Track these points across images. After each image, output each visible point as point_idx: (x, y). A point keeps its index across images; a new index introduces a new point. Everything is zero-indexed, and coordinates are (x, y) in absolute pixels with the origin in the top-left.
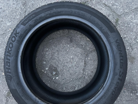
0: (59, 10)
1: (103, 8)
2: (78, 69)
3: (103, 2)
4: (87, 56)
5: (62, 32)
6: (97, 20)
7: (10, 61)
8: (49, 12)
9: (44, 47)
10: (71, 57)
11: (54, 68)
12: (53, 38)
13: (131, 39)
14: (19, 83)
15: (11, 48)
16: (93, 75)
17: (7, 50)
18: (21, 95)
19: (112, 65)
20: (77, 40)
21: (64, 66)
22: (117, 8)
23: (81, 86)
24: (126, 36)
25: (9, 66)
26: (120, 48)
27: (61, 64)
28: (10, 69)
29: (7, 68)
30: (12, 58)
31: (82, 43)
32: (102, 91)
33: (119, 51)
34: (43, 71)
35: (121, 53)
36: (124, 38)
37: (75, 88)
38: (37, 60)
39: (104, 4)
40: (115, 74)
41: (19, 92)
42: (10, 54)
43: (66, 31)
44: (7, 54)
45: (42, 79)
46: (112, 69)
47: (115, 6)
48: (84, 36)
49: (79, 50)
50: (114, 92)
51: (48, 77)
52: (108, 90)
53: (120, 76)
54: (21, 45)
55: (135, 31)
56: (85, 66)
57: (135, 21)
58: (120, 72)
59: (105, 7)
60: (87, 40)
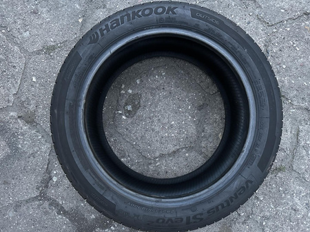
0: (250, 60)
1: (291, 132)
2: (158, 144)
3: (301, 127)
4: (190, 149)
5: (208, 84)
6: (266, 131)
7: (121, 25)
8: (236, 45)
9: (165, 65)
10: (173, 123)
11: (137, 103)
12: (188, 73)
13: (262, 211)
14: (93, 59)
15: (143, 14)
16: (162, 176)
17: (136, 11)
18: (77, 71)
19: (204, 196)
20: (207, 117)
21: (150, 118)
22: (303, 157)
23: (132, 165)
24: (262, 199)
25: (112, 28)
26: (240, 194)
27: (151, 112)
28: (108, 31)
29: (107, 26)
30: (128, 25)
31: (208, 129)
32: (152, 201)
33: (235, 194)
34: (123, 86)
35: (234, 199)
36: (256, 197)
37: (123, 157)
38: (136, 65)
39: (299, 131)
40: (192, 207)
41: (79, 66)
42: (134, 18)
43: (214, 89)
44: (130, 12)
45: (109, 93)
46: (198, 198)
47: (304, 153)
48: (222, 125)
49: (192, 129)
50: (163, 222)
51: (118, 101)
52: (161, 210)
53: (195, 217)
54: (156, 28)
55: (278, 210)
56: (169, 155)
57: (297, 200)
58: (201, 214)
59: (294, 134)
60: (217, 135)
